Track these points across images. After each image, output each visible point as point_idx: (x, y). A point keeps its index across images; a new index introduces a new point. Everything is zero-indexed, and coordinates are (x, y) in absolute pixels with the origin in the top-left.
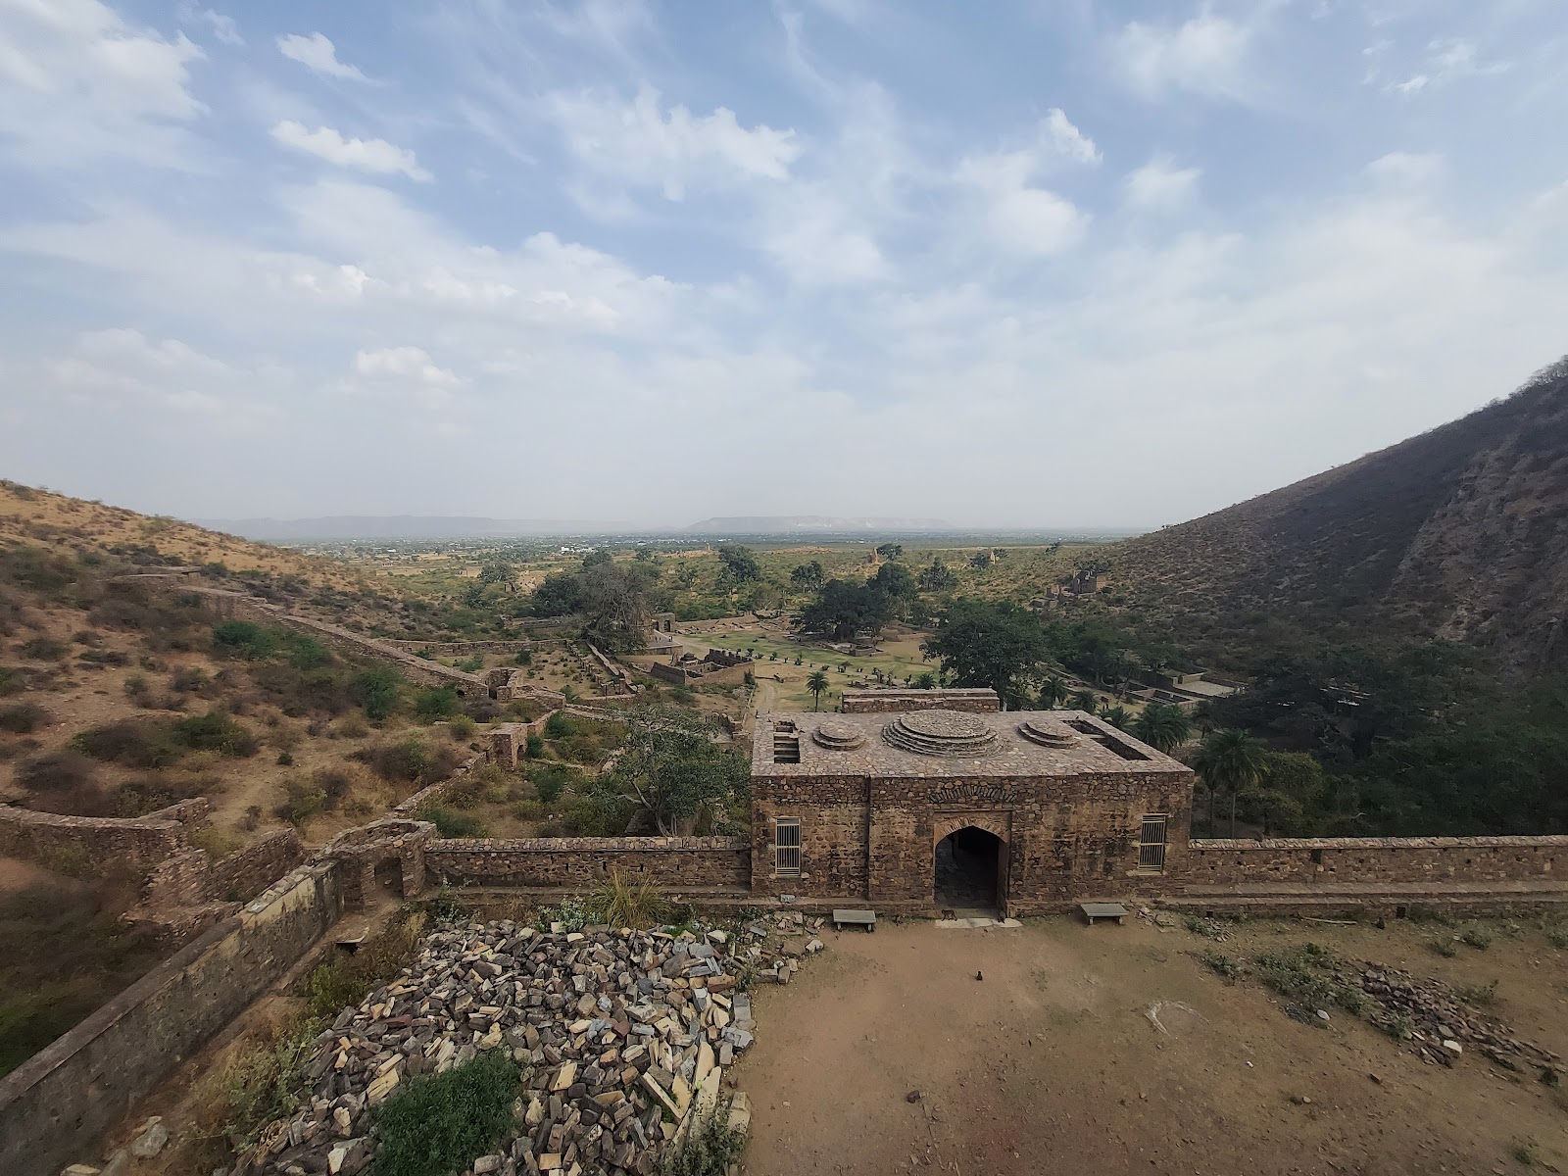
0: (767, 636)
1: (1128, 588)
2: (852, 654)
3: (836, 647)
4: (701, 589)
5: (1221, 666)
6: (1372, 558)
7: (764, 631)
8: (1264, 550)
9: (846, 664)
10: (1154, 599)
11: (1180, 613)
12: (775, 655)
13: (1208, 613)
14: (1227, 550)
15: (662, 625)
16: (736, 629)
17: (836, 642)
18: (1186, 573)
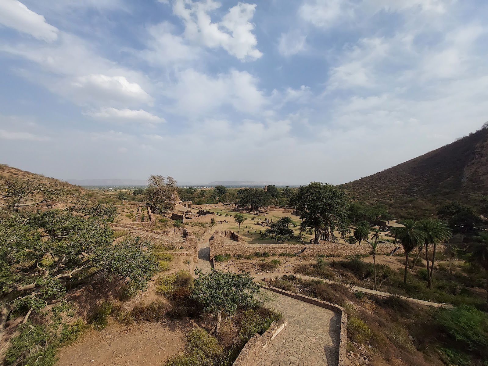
0: (226, 209)
1: (355, 194)
2: (257, 214)
3: (251, 213)
4: (207, 198)
5: (402, 217)
6: (449, 179)
7: (225, 208)
8: (403, 180)
9: (254, 218)
10: (367, 197)
11: (378, 201)
12: (227, 214)
13: (389, 200)
14: (389, 181)
15: (187, 206)
16: (215, 207)
17: (251, 211)
18: (376, 188)
